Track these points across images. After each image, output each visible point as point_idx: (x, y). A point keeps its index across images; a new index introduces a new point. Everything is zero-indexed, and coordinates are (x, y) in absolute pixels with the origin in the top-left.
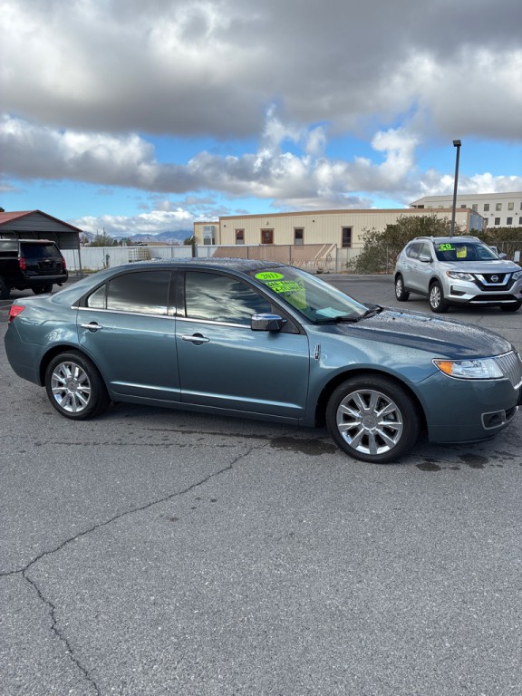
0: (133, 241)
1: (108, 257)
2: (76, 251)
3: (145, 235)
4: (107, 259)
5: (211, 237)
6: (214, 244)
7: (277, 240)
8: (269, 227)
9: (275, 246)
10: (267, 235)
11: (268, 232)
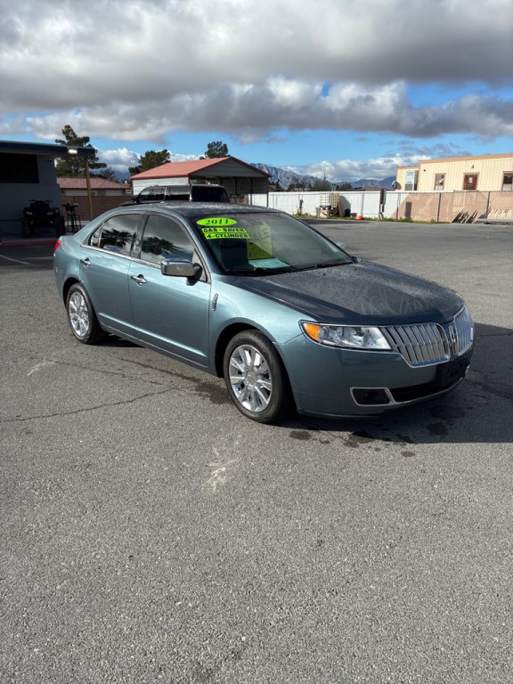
0: (354, 186)
1: (301, 202)
2: (265, 196)
3: (369, 181)
4: (301, 204)
5: (413, 183)
6: (415, 189)
7: (482, 186)
8: (473, 171)
9: (478, 191)
10: (471, 180)
11: (472, 176)
